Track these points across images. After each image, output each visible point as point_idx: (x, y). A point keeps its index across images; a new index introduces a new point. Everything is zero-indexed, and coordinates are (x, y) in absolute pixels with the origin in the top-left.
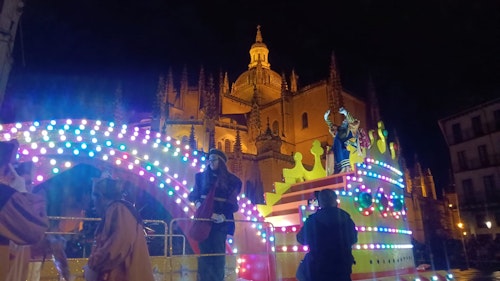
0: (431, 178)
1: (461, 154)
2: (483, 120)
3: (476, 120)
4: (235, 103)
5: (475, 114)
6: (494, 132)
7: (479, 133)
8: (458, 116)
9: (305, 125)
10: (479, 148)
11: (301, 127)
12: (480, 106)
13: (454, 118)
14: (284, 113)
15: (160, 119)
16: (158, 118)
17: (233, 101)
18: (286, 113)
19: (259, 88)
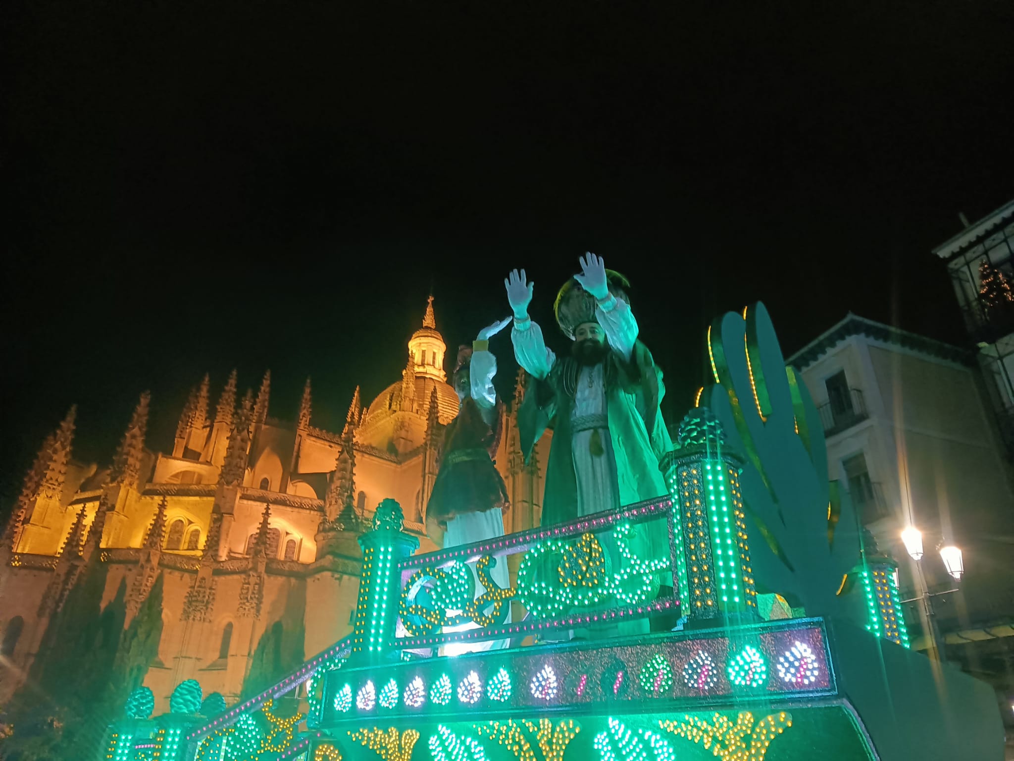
14: (427, 471)
15: (121, 485)
16: (118, 482)
17: (331, 446)
18: (430, 473)
19: (403, 418)
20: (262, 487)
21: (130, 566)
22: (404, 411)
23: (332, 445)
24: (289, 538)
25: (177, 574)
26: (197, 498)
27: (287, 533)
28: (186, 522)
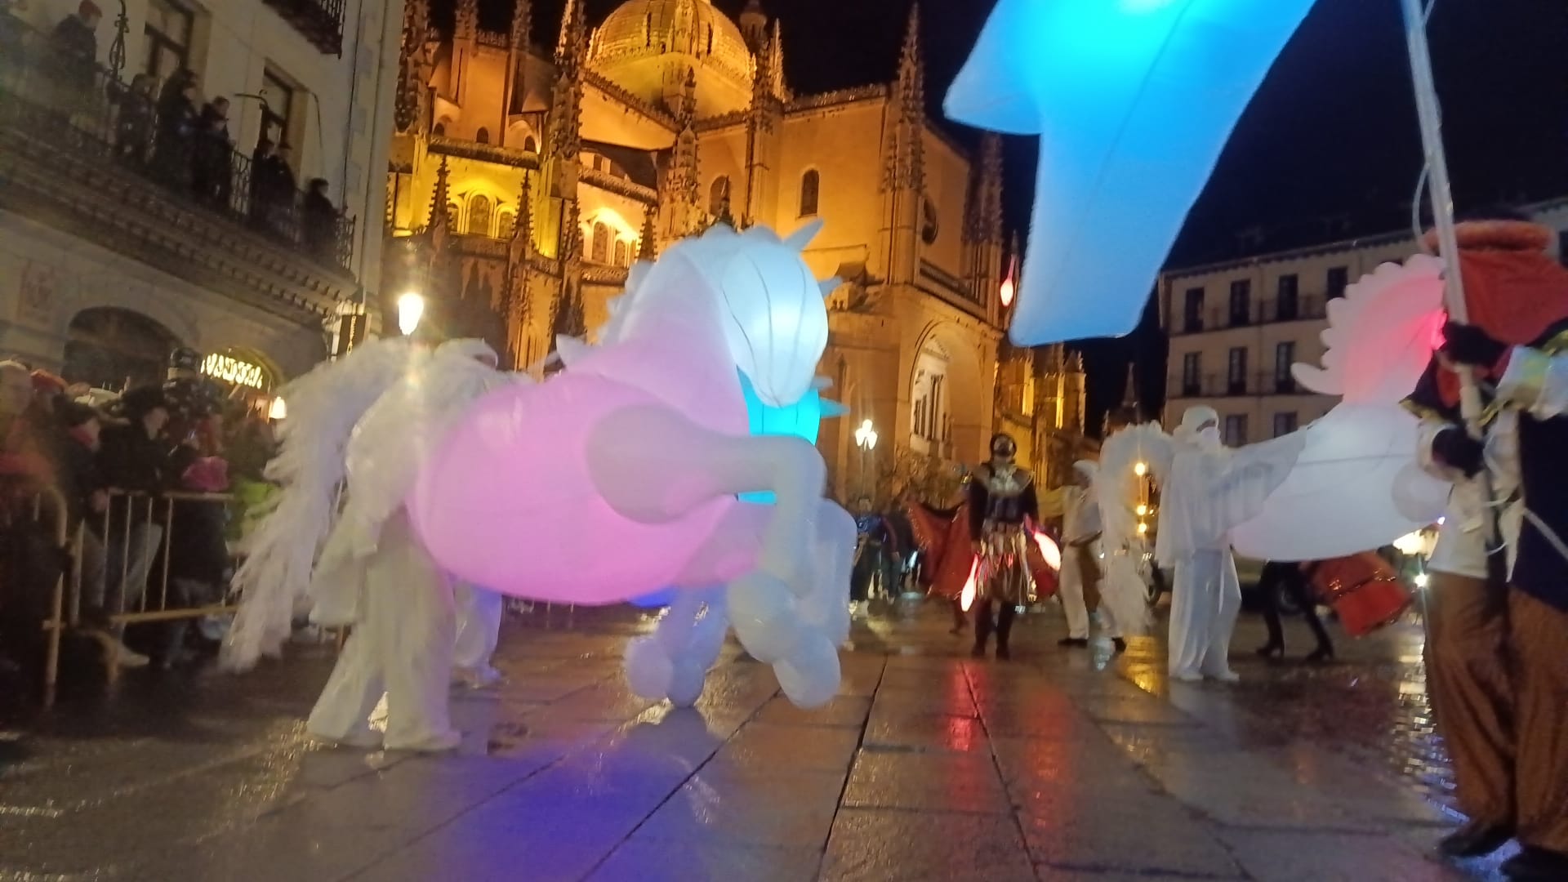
0: (1082, 379)
1: (1193, 359)
2: (1255, 294)
3: (1240, 290)
4: (611, 103)
5: (1238, 274)
6: (1269, 322)
7: (1239, 318)
8: (1205, 272)
9: (809, 207)
10: (1232, 351)
11: (797, 210)
12: (1255, 259)
13: (1195, 274)
14: (756, 161)
15: (416, 136)
16: (409, 132)
17: (605, 99)
18: (761, 164)
19: (681, 64)
20: (479, 140)
21: (493, 263)
22: (680, 51)
23: (607, 96)
24: (618, 237)
25: (542, 278)
26: (509, 168)
27: (617, 232)
28: (492, 200)
